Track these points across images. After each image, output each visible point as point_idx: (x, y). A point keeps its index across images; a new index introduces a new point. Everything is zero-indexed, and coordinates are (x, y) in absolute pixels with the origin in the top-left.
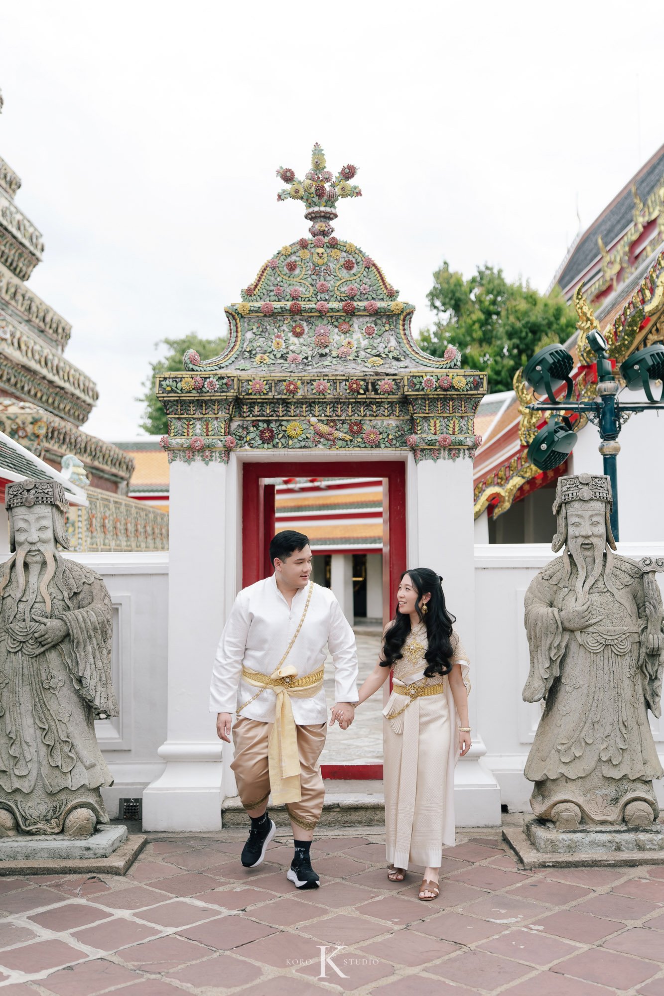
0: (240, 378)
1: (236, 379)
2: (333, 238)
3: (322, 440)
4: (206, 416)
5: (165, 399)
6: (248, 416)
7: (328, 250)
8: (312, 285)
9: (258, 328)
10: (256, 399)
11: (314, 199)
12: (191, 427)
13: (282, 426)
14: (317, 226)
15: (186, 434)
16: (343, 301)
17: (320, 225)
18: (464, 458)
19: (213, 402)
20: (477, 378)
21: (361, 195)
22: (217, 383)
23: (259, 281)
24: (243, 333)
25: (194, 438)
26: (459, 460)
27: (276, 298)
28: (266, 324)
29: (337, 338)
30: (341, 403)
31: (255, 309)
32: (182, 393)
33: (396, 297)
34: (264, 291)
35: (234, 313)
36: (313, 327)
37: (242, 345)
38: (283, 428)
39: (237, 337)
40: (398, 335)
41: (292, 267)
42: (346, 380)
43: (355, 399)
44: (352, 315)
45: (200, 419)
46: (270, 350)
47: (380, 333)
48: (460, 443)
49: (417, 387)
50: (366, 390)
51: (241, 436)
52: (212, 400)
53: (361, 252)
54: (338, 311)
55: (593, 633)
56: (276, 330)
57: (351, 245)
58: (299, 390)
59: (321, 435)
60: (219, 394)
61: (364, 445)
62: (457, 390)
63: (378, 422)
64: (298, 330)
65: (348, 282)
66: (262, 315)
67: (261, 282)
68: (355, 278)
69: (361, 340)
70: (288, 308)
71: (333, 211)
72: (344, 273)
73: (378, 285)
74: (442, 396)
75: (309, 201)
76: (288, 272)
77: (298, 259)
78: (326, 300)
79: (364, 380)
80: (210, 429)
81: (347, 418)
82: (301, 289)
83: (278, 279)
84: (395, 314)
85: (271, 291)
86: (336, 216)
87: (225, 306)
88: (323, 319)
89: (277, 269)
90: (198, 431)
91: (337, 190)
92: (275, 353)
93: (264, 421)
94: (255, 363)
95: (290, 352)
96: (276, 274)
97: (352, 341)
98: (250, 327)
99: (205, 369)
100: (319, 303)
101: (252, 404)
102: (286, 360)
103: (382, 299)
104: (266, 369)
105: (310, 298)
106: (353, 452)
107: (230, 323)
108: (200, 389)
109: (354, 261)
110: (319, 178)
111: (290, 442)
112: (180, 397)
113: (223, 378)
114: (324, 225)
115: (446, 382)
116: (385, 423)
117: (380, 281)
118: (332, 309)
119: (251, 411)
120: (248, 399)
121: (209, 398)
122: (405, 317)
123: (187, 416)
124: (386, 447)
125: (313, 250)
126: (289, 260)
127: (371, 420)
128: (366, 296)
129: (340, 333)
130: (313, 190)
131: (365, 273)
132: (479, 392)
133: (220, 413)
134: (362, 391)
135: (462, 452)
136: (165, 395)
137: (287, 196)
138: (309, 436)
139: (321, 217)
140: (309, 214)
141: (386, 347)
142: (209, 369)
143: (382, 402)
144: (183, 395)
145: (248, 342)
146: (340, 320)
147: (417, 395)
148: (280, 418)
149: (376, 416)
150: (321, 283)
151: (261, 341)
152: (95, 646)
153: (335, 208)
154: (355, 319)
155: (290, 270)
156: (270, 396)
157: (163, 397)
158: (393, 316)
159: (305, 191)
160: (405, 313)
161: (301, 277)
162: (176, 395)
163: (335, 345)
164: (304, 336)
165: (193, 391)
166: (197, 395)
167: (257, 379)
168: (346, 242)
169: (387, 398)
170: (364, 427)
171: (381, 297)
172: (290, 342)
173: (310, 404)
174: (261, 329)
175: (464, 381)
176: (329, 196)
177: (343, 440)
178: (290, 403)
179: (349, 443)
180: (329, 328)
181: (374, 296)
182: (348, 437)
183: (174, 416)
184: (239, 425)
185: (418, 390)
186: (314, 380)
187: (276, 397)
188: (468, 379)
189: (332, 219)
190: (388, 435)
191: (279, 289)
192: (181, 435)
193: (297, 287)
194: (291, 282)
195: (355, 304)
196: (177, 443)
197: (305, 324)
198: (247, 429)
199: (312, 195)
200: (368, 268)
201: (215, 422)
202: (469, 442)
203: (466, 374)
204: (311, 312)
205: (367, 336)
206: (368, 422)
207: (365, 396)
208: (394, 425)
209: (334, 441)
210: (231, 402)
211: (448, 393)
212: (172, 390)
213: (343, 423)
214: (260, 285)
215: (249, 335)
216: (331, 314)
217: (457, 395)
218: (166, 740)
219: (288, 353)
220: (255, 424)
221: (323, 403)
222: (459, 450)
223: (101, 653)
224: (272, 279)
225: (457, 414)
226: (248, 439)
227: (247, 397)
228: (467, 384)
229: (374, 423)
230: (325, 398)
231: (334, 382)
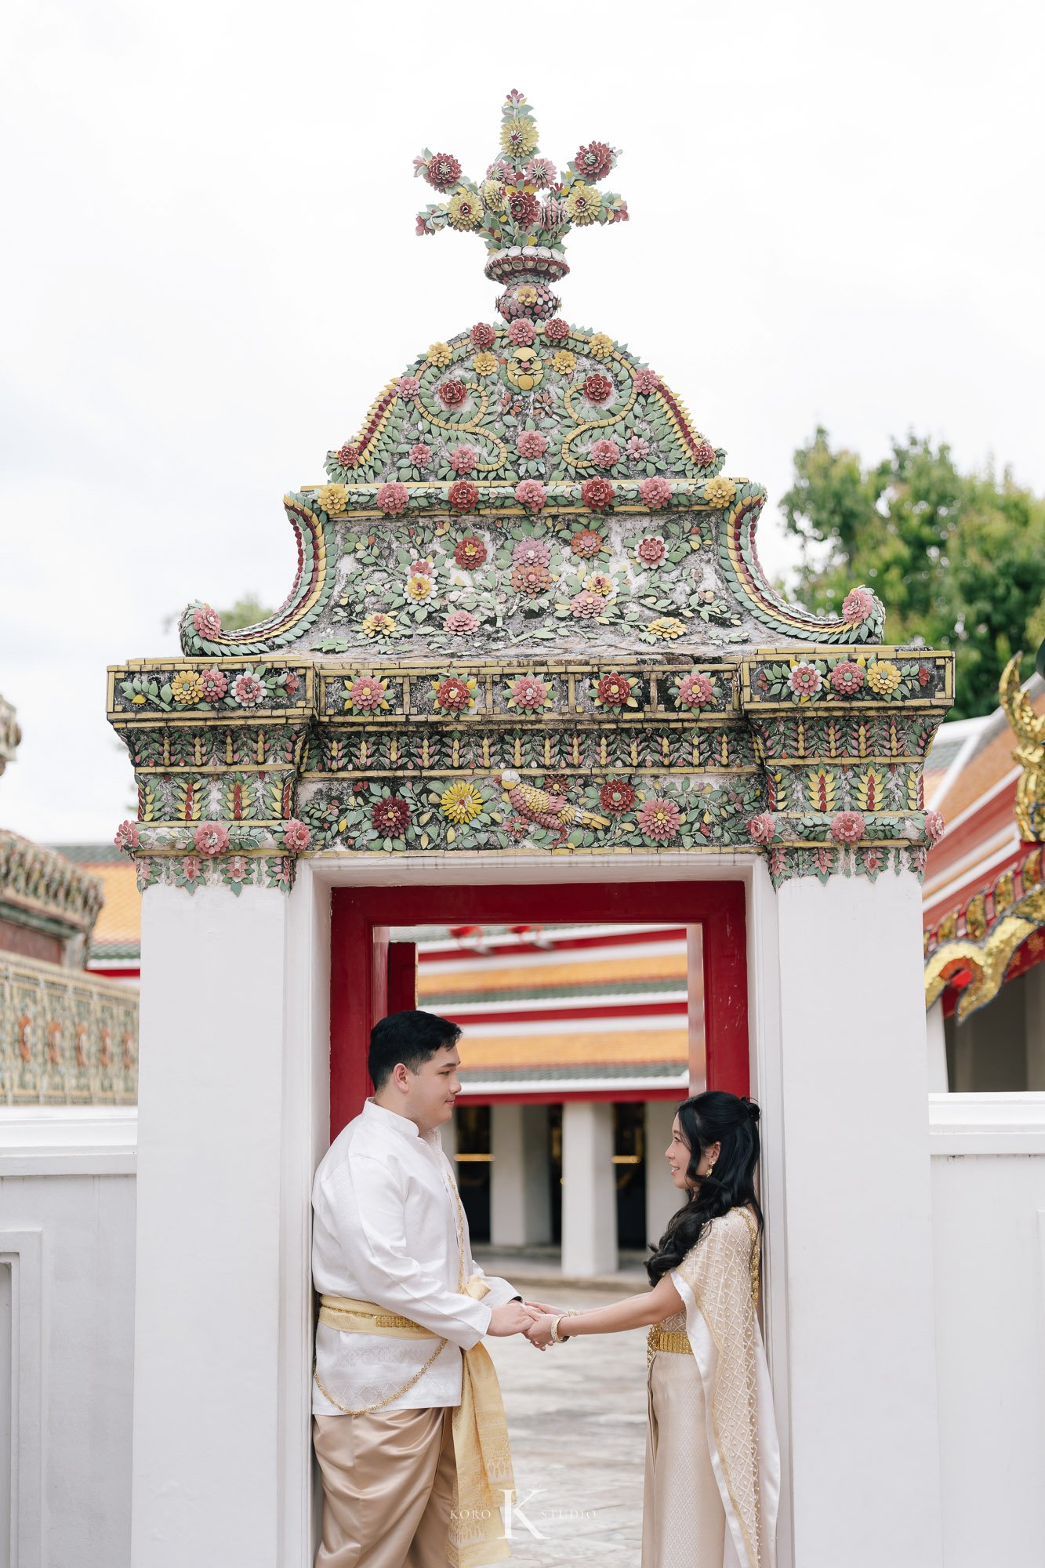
0: (323, 673)
1: (310, 674)
2: (558, 322)
3: (531, 829)
4: (234, 768)
5: (131, 725)
6: (344, 768)
7: (546, 354)
8: (505, 440)
9: (369, 547)
10: (363, 725)
11: (507, 228)
12: (197, 796)
13: (429, 792)
14: (515, 295)
15: (182, 816)
16: (583, 477)
17: (524, 292)
18: (898, 873)
19: (253, 732)
20: (928, 666)
21: (626, 217)
22: (262, 683)
23: (371, 431)
24: (332, 560)
25: (203, 824)
26: (886, 877)
27: (416, 474)
28: (389, 537)
29: (567, 569)
30: (579, 733)
31: (362, 499)
32: (174, 710)
33: (718, 467)
34: (385, 456)
35: (308, 512)
36: (509, 544)
37: (328, 591)
38: (433, 798)
39: (315, 570)
40: (724, 563)
41: (454, 395)
42: (593, 675)
43: (616, 722)
44: (607, 515)
45: (218, 777)
46: (399, 602)
47: (676, 556)
48: (888, 833)
49: (776, 689)
50: (644, 699)
51: (323, 820)
52: (248, 728)
53: (626, 356)
54: (571, 504)
56: (413, 552)
57: (601, 342)
58: (471, 702)
59: (527, 814)
60: (268, 713)
61: (638, 841)
62: (877, 697)
63: (674, 781)
64: (470, 551)
65: (597, 432)
66: (379, 514)
67: (377, 434)
68: (612, 420)
69: (630, 574)
70: (444, 496)
71: (558, 257)
72: (585, 409)
73: (672, 437)
74: (839, 713)
75: (497, 234)
76: (443, 407)
77: (469, 375)
78: (541, 476)
79: (638, 674)
80: (245, 803)
81: (596, 771)
82: (477, 449)
83: (420, 426)
84: (716, 510)
85: (402, 455)
86: (564, 270)
87: (287, 492)
88: (533, 524)
89: (417, 400)
90: (214, 807)
91: (568, 207)
92: (412, 609)
93: (383, 781)
94: (361, 636)
95: (451, 608)
96: (416, 414)
97: (607, 577)
98: (350, 546)
99: (234, 649)
100: (523, 483)
101: (354, 738)
102: (441, 627)
103: (682, 473)
104: (389, 649)
105: (501, 472)
106: (612, 858)
107: (298, 535)
108: (219, 701)
109: (610, 379)
110: (520, 176)
111: (451, 834)
112: (167, 720)
113: (278, 672)
114: (534, 291)
115: (848, 676)
116: (693, 784)
117: (677, 427)
118: (554, 498)
119: (350, 756)
120: (343, 724)
121: (241, 722)
122: (741, 516)
123: (187, 769)
124: (696, 844)
125: (506, 354)
126: (446, 379)
127: (656, 777)
128: (641, 466)
129: (575, 559)
130: (506, 204)
131: (638, 409)
132: (935, 702)
133: (270, 761)
134: (632, 703)
135: (891, 856)
136: (130, 715)
137: (440, 221)
138: (498, 817)
139: (525, 271)
140: (497, 264)
141: (693, 592)
142: (244, 649)
143: (685, 730)
144: (175, 715)
145: (343, 583)
146: (575, 527)
147: (774, 710)
148: (425, 773)
149: (671, 765)
150: (526, 434)
151: (376, 580)
153: (562, 250)
154: (613, 523)
155: (449, 403)
156: (398, 715)
157: (126, 721)
158: (709, 515)
159: (486, 206)
160: (739, 508)
161: (476, 420)
162: (159, 715)
163: (564, 588)
164: (485, 567)
165: (202, 706)
166: (213, 714)
167: (366, 673)
168: (590, 333)
169: (696, 721)
170: (640, 795)
171: (679, 467)
172: (451, 582)
173: (502, 735)
174: (376, 551)
175: (894, 674)
176: (546, 220)
177: (586, 827)
178: (449, 734)
179: (601, 834)
180: (549, 545)
181: (662, 465)
182: (599, 820)
183: (153, 770)
184: (320, 791)
185: (776, 698)
186: (511, 676)
187: (413, 719)
188: (906, 670)
189: (554, 278)
190: (702, 814)
191: (421, 451)
192: (172, 819)
193: (468, 446)
194: (452, 433)
195: (614, 484)
196: (160, 839)
197: (487, 537)
198: (340, 800)
199: (504, 219)
200: (646, 397)
201: (259, 784)
202: (911, 831)
203: (901, 654)
204: (502, 506)
205: (645, 566)
206: (648, 781)
207: (640, 715)
208: (716, 787)
209: (562, 830)
210: (297, 733)
211: (855, 704)
212: (148, 702)
213: (585, 785)
214: (374, 441)
215: (347, 565)
216: (554, 511)
217: (878, 709)
219: (446, 610)
220: (361, 789)
221: (533, 734)
222: (885, 850)
224: (406, 425)
225: (879, 760)
226: (342, 826)
227: (339, 719)
228: (903, 682)
229: (665, 783)
230: (540, 722)
231: (561, 680)
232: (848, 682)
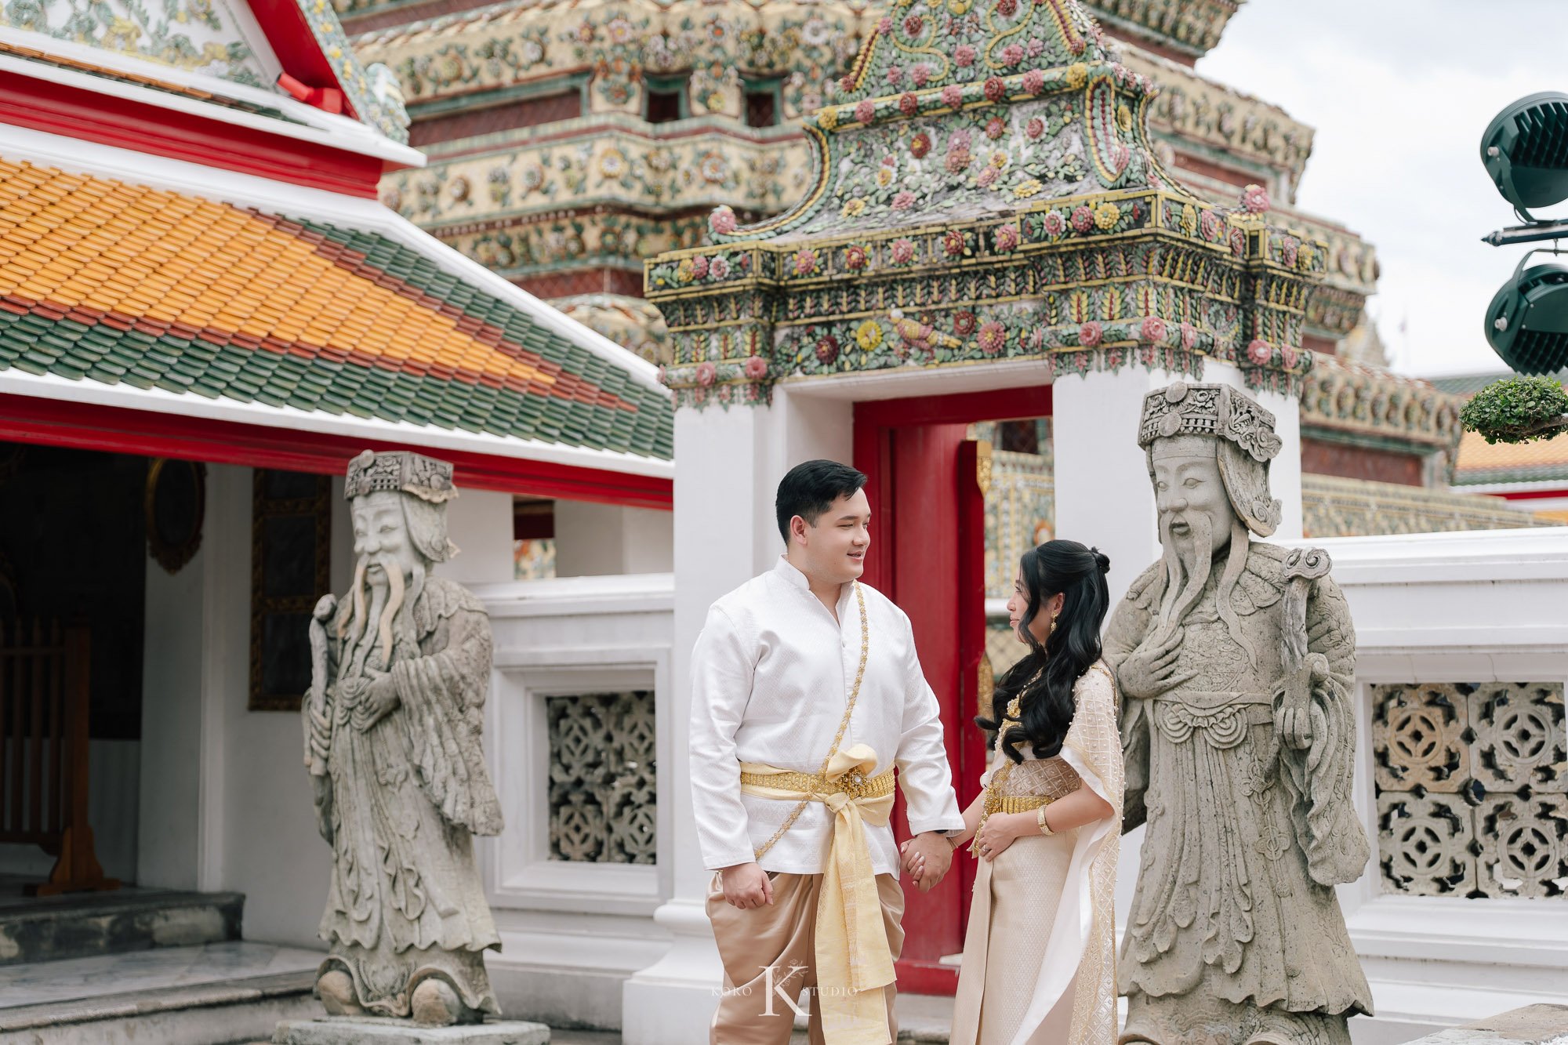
0: (781, 250)
1: (755, 254)
3: (912, 351)
4: (722, 323)
5: (659, 300)
6: (798, 317)
8: (949, 55)
9: (859, 149)
10: (807, 285)
12: (703, 344)
13: (849, 329)
15: (696, 359)
16: (995, 77)
18: (1133, 366)
19: (727, 298)
20: (1140, 203)
22: (728, 263)
23: (863, 61)
24: (834, 162)
25: (703, 364)
26: (1125, 370)
28: (870, 140)
29: (982, 150)
30: (938, 278)
31: (846, 116)
32: (681, 287)
33: (1088, 54)
34: (873, 80)
35: (815, 130)
36: (944, 135)
37: (830, 187)
38: (853, 334)
39: (821, 172)
41: (915, 27)
42: (943, 234)
43: (959, 267)
44: (1007, 103)
45: (716, 330)
46: (872, 189)
47: (1055, 130)
49: (1037, 233)
50: (976, 249)
51: (788, 355)
52: (725, 295)
54: (979, 99)
55: (1174, 703)
56: (885, 150)
58: (868, 262)
59: (908, 342)
60: (733, 283)
61: (979, 355)
62: (1104, 232)
63: (1003, 308)
64: (921, 144)
66: (859, 125)
67: (867, 64)
68: (1018, 29)
69: (1021, 149)
70: (897, 106)
73: (1057, 35)
74: (1081, 247)
76: (908, 36)
77: (925, 9)
78: (967, 81)
79: (971, 230)
80: (730, 347)
81: (951, 305)
82: (931, 65)
83: (896, 53)
85: (883, 77)
88: (961, 118)
89: (892, 34)
90: (714, 352)
92: (878, 194)
93: (822, 324)
94: (839, 218)
95: (902, 189)
96: (892, 44)
97: (1006, 152)
98: (846, 151)
99: (744, 238)
100: (947, 88)
101: (802, 296)
102: (890, 204)
103: (1065, 63)
105: (945, 80)
106: (964, 369)
111: (864, 359)
112: (678, 294)
113: (735, 254)
115: (1083, 217)
116: (1015, 309)
117: (1063, 28)
118: (968, 97)
119: (802, 308)
120: (795, 286)
121: (719, 291)
122: (1092, 93)
123: (696, 327)
124: (1017, 354)
126: (910, 14)
127: (991, 306)
128: (1037, 62)
129: (988, 140)
131: (1035, 17)
132: (1144, 231)
133: (742, 317)
134: (968, 252)
135: (1129, 354)
136: (656, 293)
138: (892, 344)
141: (1060, 157)
142: (755, 237)
143: (1005, 269)
144: (680, 290)
145: (841, 179)
146: (988, 116)
147: (1039, 249)
148: (847, 316)
149: (998, 296)
150: (962, 48)
151: (862, 176)
152: (440, 717)
154: (1014, 110)
155: (912, 33)
156: (825, 278)
157: (655, 297)
158: (1073, 95)
160: (1091, 85)
161: (930, 43)
162: (674, 291)
163: (978, 165)
164: (930, 155)
165: (696, 283)
166: (702, 288)
167: (806, 247)
169: (1011, 261)
170: (980, 320)
171: (1062, 58)
172: (907, 169)
173: (889, 283)
174: (863, 152)
175: (1116, 213)
177: (946, 347)
178: (858, 287)
179: (956, 352)
180: (971, 132)
181: (1052, 58)
182: (954, 342)
183: (678, 329)
184: (787, 336)
185: (1038, 240)
186: (891, 240)
187: (835, 278)
188: (1126, 207)
190: (1020, 330)
191: (895, 72)
192: (689, 362)
193: (925, 64)
194: (914, 55)
195: (1015, 79)
196: (680, 376)
197: (931, 131)
198: (798, 340)
201: (738, 334)
202: (1135, 332)
203: (1119, 197)
204: (936, 108)
205: (1032, 140)
206: (986, 309)
207: (973, 261)
208: (1031, 310)
209: (930, 350)
210: (753, 296)
211: (1092, 238)
212: (666, 283)
213: (946, 316)
214: (865, 70)
215: (844, 165)
216: (971, 106)
217: (1108, 241)
218: (672, 897)
219: (899, 192)
220: (810, 330)
221: (910, 281)
222: (1124, 350)
223: (453, 729)
224: (885, 54)
225: (1117, 280)
226: (799, 358)
227: (791, 283)
228: (1122, 218)
229: (996, 310)
230: (910, 272)
231: (923, 240)
232: (1080, 223)
